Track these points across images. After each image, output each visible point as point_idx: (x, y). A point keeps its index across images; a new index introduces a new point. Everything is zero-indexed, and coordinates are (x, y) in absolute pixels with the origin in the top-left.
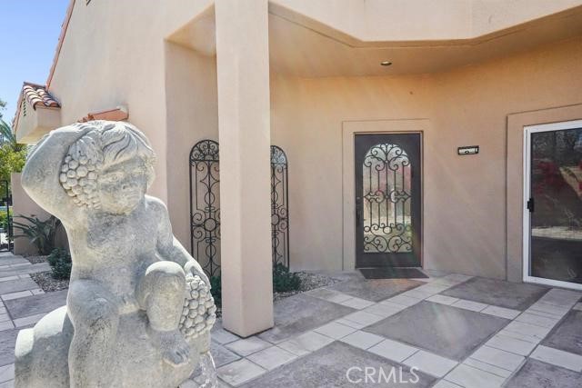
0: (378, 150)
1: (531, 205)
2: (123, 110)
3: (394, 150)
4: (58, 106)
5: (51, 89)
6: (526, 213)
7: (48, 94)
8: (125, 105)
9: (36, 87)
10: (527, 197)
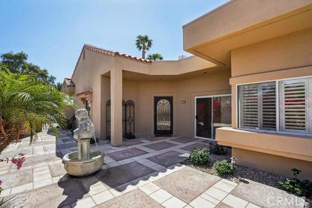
0: (161, 101)
1: (197, 117)
2: (91, 91)
3: (166, 101)
4: (74, 86)
5: (72, 80)
6: (195, 119)
7: (72, 82)
8: (91, 89)
9: (68, 79)
10: (195, 115)
